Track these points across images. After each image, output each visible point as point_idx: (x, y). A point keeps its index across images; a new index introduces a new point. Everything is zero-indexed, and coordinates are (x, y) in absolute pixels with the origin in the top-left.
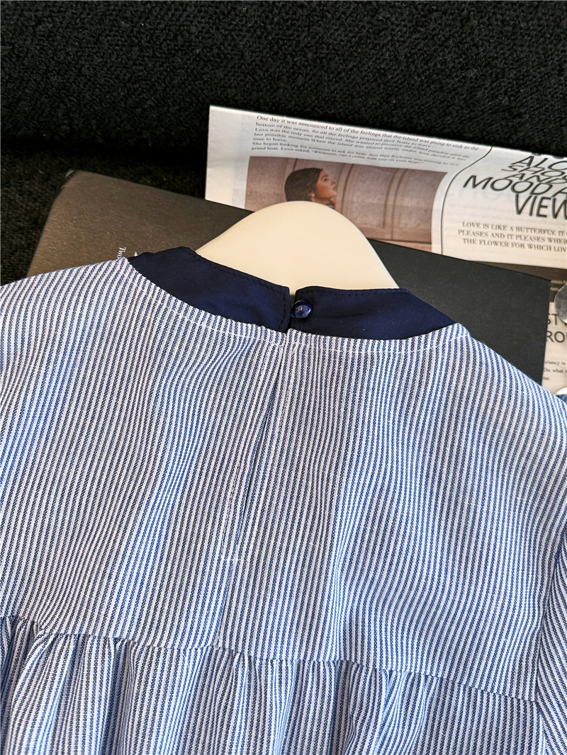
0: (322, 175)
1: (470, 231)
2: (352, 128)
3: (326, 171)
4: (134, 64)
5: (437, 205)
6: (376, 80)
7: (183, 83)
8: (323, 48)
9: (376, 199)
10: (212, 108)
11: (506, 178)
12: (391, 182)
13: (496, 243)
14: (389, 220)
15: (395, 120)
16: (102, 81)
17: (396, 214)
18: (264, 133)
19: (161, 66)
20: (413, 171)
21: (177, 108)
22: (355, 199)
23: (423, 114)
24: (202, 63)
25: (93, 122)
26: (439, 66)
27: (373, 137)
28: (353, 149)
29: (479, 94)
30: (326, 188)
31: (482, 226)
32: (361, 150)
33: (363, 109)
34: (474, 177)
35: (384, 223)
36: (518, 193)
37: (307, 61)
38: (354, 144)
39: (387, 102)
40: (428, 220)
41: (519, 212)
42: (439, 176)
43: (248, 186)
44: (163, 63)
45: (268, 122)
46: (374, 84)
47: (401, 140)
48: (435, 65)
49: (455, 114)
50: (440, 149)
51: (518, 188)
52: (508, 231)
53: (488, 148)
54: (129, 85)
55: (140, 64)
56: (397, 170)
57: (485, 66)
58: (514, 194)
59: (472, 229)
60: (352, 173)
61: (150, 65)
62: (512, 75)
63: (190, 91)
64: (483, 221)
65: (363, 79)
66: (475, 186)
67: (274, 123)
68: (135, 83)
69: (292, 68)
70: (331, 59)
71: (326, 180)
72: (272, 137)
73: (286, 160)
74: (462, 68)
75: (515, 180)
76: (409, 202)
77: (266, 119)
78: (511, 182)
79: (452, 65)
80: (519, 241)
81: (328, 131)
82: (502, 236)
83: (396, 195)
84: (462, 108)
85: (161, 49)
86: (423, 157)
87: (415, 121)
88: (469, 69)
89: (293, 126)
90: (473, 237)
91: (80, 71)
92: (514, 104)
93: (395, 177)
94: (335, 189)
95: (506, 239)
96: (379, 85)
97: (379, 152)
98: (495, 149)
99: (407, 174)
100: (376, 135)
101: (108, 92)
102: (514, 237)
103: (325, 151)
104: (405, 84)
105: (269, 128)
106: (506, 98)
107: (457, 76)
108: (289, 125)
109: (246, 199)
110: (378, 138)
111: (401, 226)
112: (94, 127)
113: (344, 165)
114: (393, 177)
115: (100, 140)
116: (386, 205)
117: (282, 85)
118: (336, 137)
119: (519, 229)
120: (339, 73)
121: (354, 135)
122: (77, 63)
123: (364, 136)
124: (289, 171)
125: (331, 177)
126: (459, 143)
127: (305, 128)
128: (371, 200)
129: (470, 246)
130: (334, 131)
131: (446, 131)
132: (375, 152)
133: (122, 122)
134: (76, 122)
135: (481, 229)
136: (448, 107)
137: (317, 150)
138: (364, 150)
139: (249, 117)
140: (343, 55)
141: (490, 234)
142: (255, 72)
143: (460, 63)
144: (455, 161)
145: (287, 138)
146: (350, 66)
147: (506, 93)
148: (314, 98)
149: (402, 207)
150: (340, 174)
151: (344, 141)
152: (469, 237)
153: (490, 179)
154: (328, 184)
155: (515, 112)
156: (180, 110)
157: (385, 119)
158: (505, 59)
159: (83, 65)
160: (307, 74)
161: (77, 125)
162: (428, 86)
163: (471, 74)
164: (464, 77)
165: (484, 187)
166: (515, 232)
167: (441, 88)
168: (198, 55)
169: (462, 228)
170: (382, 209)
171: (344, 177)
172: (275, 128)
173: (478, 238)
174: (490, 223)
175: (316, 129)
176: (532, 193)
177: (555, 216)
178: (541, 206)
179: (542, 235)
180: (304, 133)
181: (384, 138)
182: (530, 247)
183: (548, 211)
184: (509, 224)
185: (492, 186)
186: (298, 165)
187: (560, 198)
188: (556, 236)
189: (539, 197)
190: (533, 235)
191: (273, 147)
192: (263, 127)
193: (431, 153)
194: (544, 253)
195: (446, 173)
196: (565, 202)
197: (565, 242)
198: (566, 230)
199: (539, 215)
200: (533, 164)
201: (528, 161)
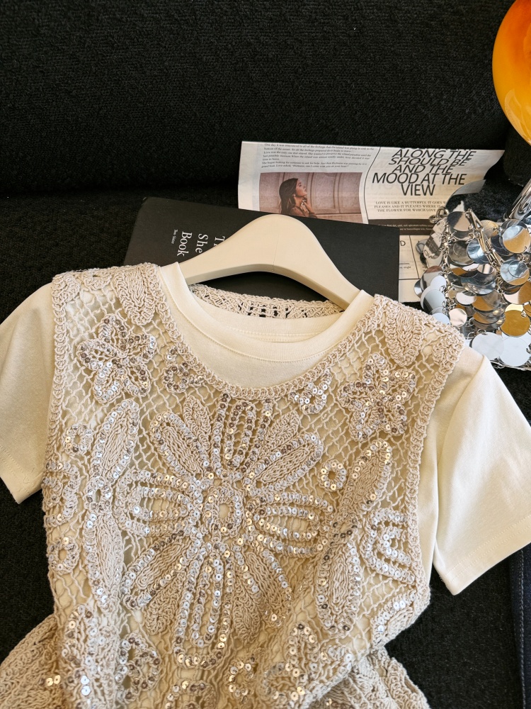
0: (298, 182)
1: (380, 206)
2: (311, 145)
3: (300, 180)
5: (361, 195)
9: (328, 195)
10: (243, 142)
11: (393, 173)
12: (334, 184)
13: (395, 210)
14: (337, 204)
17: (340, 202)
18: (268, 154)
20: (345, 174)
22: (317, 196)
27: (322, 150)
28: (313, 160)
30: (301, 191)
34: (376, 174)
35: (334, 206)
36: (402, 183)
38: (313, 156)
40: (358, 202)
41: (405, 194)
42: (358, 177)
43: (260, 193)
45: (270, 147)
47: (336, 149)
50: (355, 152)
52: (401, 204)
56: (337, 173)
58: (400, 184)
59: (382, 205)
60: (314, 179)
64: (386, 200)
66: (378, 181)
67: (273, 147)
71: (300, 185)
72: (272, 158)
73: (279, 173)
75: (398, 173)
76: (345, 194)
77: (269, 145)
78: (396, 175)
80: (408, 208)
81: (299, 148)
82: (398, 206)
83: (338, 191)
86: (348, 161)
89: (283, 148)
90: (383, 208)
93: (336, 178)
94: (306, 190)
95: (400, 208)
98: (382, 148)
99: (342, 176)
102: (405, 207)
103: (299, 165)
105: (271, 151)
108: (280, 147)
110: (324, 149)
113: (309, 174)
116: (334, 197)
118: (304, 152)
119: (407, 202)
121: (312, 149)
123: (317, 149)
125: (303, 184)
126: (363, 147)
127: (288, 148)
128: (325, 195)
129: (382, 212)
130: (302, 148)
132: (325, 160)
135: (387, 204)
137: (295, 164)
138: (318, 160)
139: (261, 145)
141: (391, 206)
144: (364, 161)
145: (279, 158)
149: (342, 197)
150: (308, 180)
152: (380, 209)
153: (385, 174)
154: (301, 188)
165: (383, 182)
166: (405, 204)
169: (376, 204)
170: (332, 199)
171: (310, 182)
172: (273, 151)
173: (385, 209)
174: (391, 201)
175: (294, 148)
176: (409, 182)
177: (425, 194)
178: (416, 190)
179: (419, 204)
180: (288, 151)
181: (327, 149)
182: (414, 210)
183: (420, 192)
184: (401, 201)
185: (387, 179)
186: (285, 177)
187: (425, 184)
188: (427, 204)
189: (414, 184)
190: (414, 204)
191: (272, 164)
192: (268, 151)
193: (352, 156)
194: (421, 212)
195: (361, 173)
196: (428, 186)
197: (432, 206)
198: (432, 200)
199: (416, 195)
200: (403, 155)
201: (399, 153)
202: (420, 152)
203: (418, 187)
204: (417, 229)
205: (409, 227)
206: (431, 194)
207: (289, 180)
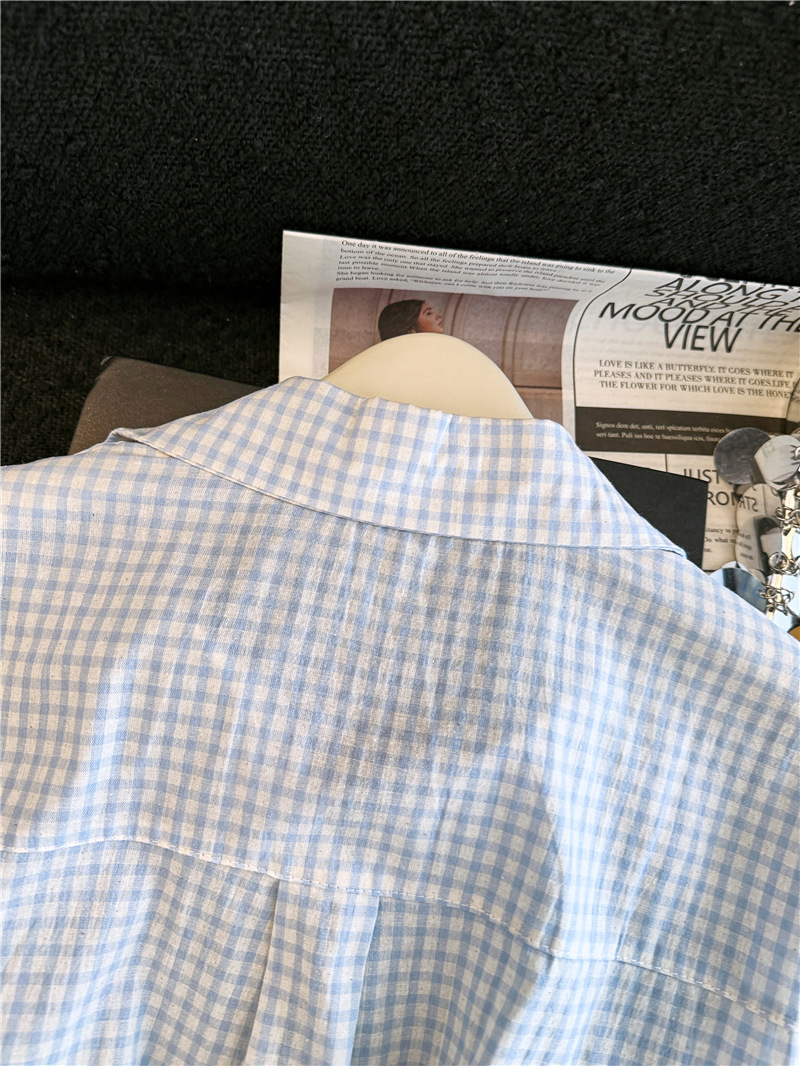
0: (424, 308)
1: (610, 373)
2: (459, 252)
3: (430, 303)
4: (187, 185)
5: (568, 340)
6: (483, 196)
7: (248, 206)
8: (416, 161)
9: (492, 336)
10: (286, 233)
11: (651, 305)
12: (510, 314)
13: (641, 386)
14: (508, 361)
15: (508, 242)
16: (148, 206)
17: (517, 355)
18: (352, 260)
19: (219, 187)
20: (536, 300)
21: (241, 235)
23: (542, 233)
24: (270, 182)
25: (137, 254)
26: (557, 177)
27: (485, 262)
28: (461, 276)
29: (609, 208)
30: (428, 324)
31: (623, 364)
32: (470, 278)
33: (469, 230)
34: (613, 305)
35: (503, 365)
36: (667, 322)
37: (398, 176)
38: (462, 271)
39: (498, 222)
40: (558, 360)
41: (669, 345)
42: (567, 305)
43: (332, 324)
44: (223, 183)
45: (356, 248)
46: (481, 201)
47: (519, 264)
48: (553, 176)
49: (581, 233)
50: (568, 273)
51: (666, 316)
52: (656, 370)
53: (627, 270)
54: (181, 210)
55: (194, 186)
56: (516, 299)
57: (613, 176)
58: (663, 323)
59: (612, 369)
60: (462, 304)
61: (207, 186)
62: (646, 185)
63: (257, 215)
64: (624, 358)
65: (467, 195)
66: (613, 315)
67: (362, 249)
68: (188, 207)
69: (380, 185)
70: (426, 173)
71: (429, 314)
72: (360, 265)
73: (379, 292)
74: (584, 179)
75: (663, 306)
76: (533, 337)
77: (353, 245)
78: (658, 308)
79: (573, 175)
80: (670, 382)
81: (430, 256)
82: (649, 376)
83: (516, 330)
84: (589, 225)
85: (219, 167)
86: (547, 283)
87: (533, 242)
88: (593, 180)
89: (387, 252)
90: (613, 379)
91: (120, 195)
92: (651, 218)
93: (515, 308)
94: (441, 325)
95: (653, 380)
96: (486, 202)
97: (494, 279)
98: (634, 271)
99: (529, 304)
100: (489, 260)
101: (155, 219)
102: (664, 377)
103: (428, 279)
104: (518, 199)
105: (357, 255)
106: (642, 212)
107: (581, 188)
108: (381, 251)
109: (331, 340)
110: (491, 263)
111: (524, 367)
112: (139, 260)
113: (450, 295)
114: (512, 308)
115: (147, 276)
116: (504, 342)
117: (369, 205)
118: (440, 263)
119: (669, 366)
120: (438, 189)
121: (461, 260)
122: (117, 186)
123: (474, 261)
124: (383, 305)
125: (435, 311)
126: (591, 266)
127: (402, 253)
128: (485, 337)
129: (609, 390)
130: (437, 257)
131: (572, 252)
132: (488, 279)
133: (173, 253)
134: (116, 254)
135: (623, 368)
136: (573, 224)
137: (417, 279)
138: (474, 277)
139: (333, 243)
140: (441, 168)
141: (633, 375)
142: (336, 191)
143: (582, 172)
144: (587, 286)
145: (379, 266)
146: (450, 181)
147: (640, 205)
148: (408, 219)
149: (524, 344)
150: (447, 307)
151: (449, 268)
152: (607, 379)
153: (632, 306)
154: (432, 318)
155: (653, 227)
156: (244, 238)
157: (497, 241)
158: (637, 166)
159: (124, 189)
160: (398, 192)
161: (118, 259)
162: (547, 201)
163: (597, 185)
164: (588, 189)
165: (625, 317)
166: (664, 371)
167: (562, 203)
168: (265, 173)
169: (599, 369)
170: (500, 347)
171: (451, 309)
172: (364, 255)
173: (619, 380)
174: (633, 359)
175: (415, 255)
176: (685, 321)
177: (714, 348)
178: (696, 337)
179: (698, 373)
180: (400, 259)
181: (499, 263)
182: (684, 388)
183: (705, 343)
184: (658, 360)
185: (635, 314)
186: (394, 296)
187: (720, 326)
188: (716, 374)
189: (694, 326)
190: (687, 373)
191: (363, 276)
192: (349, 254)
193: (557, 278)
194: (701, 395)
195: (577, 301)
196: (726, 331)
197: (727, 380)
198: (728, 365)
199: (694, 348)
200: (683, 288)
201: (676, 284)
202: (726, 287)
203: (701, 332)
204: (686, 439)
205: (666, 432)
206: (729, 349)
207: (404, 302)
